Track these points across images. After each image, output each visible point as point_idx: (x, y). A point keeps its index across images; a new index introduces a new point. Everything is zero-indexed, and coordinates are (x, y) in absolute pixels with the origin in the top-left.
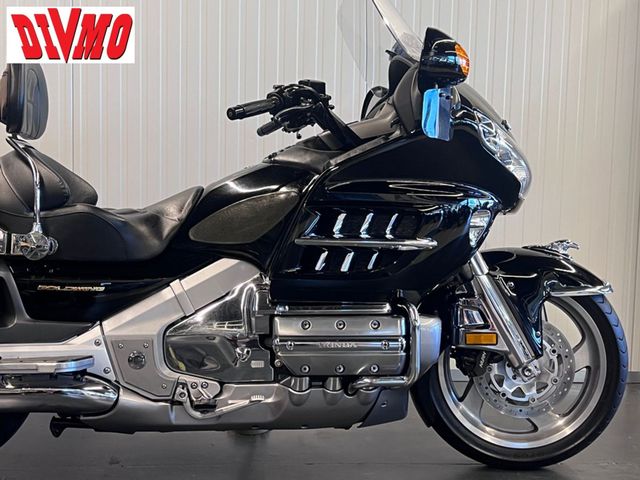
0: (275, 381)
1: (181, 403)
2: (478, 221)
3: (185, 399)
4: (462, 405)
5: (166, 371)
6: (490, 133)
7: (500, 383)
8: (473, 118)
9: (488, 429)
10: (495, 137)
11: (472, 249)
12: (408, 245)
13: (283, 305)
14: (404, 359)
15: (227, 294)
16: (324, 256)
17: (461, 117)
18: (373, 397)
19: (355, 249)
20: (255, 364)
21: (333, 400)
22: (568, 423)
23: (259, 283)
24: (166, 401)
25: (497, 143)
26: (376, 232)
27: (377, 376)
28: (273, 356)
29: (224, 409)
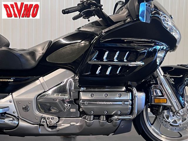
0: (80, 117)
1: (43, 125)
2: (160, 55)
3: (45, 124)
4: (153, 127)
5: (37, 113)
6: (165, 20)
7: (168, 118)
8: (159, 14)
10: (167, 21)
11: (157, 66)
12: (133, 64)
13: (84, 87)
14: (131, 108)
15: (61, 83)
16: (100, 68)
17: (154, 14)
18: (118, 123)
19: (112, 65)
20: (72, 110)
23: (74, 78)
24: (37, 124)
25: (168, 24)
26: (120, 59)
27: (120, 115)
28: (79, 107)
29: (60, 128)
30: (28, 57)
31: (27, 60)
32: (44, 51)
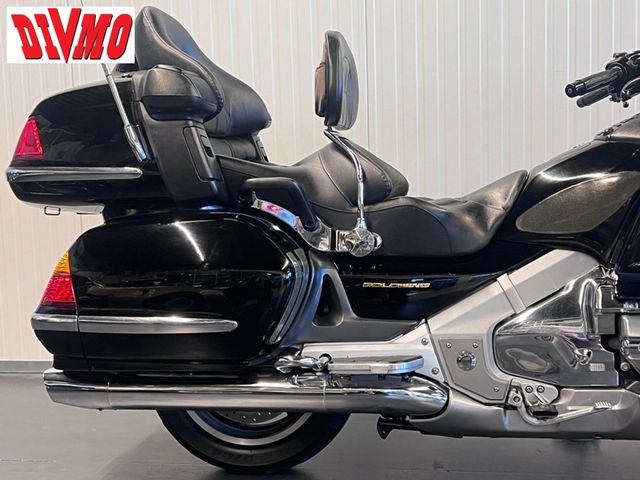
0: (620, 387)
1: (515, 408)
3: (520, 403)
5: (498, 374)
13: (632, 301)
15: (561, 290)
20: (593, 367)
23: (598, 276)
24: (499, 405)
28: (619, 358)
32: (509, 202)
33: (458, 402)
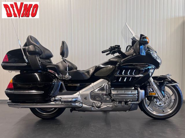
0: (111, 102)
1: (94, 106)
2: (152, 71)
4: (149, 107)
5: (91, 100)
6: (153, 54)
7: (156, 102)
8: (150, 51)
9: (154, 112)
11: (150, 76)
12: (137, 76)
13: (113, 88)
14: (137, 98)
15: (102, 86)
16: (121, 78)
17: (148, 51)
18: (131, 106)
19: (127, 77)
20: (107, 99)
21: (123, 106)
22: (171, 110)
23: (108, 83)
24: (91, 106)
25: (155, 55)
26: (131, 73)
27: (132, 101)
28: (111, 98)
29: (102, 107)
30: (86, 74)
31: (86, 75)
32: (93, 71)
33: (84, 106)
